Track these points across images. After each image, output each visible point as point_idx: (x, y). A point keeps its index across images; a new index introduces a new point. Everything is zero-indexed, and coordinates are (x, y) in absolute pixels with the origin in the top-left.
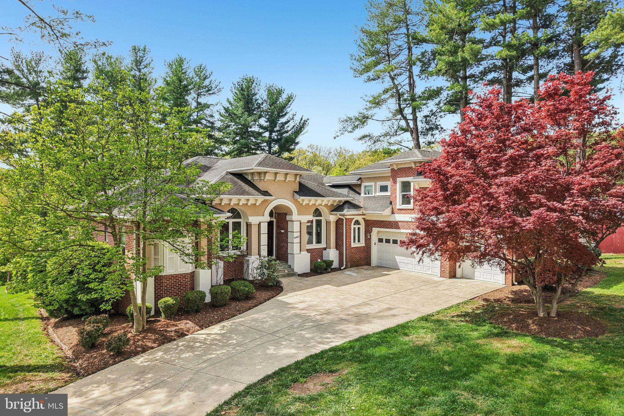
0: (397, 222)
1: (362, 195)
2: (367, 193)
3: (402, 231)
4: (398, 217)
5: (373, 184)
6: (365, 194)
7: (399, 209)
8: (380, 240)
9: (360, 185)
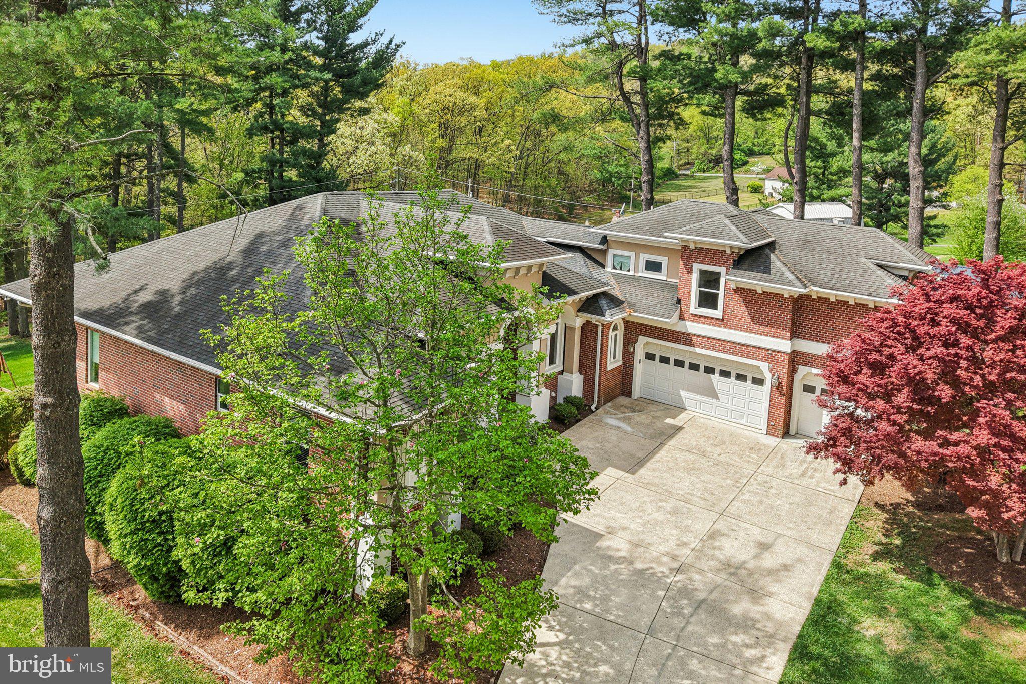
0: (689, 335)
1: (609, 269)
2: (618, 267)
3: (698, 350)
4: (692, 327)
5: (632, 254)
6: (614, 268)
7: (693, 315)
8: (650, 357)
9: (604, 252)
